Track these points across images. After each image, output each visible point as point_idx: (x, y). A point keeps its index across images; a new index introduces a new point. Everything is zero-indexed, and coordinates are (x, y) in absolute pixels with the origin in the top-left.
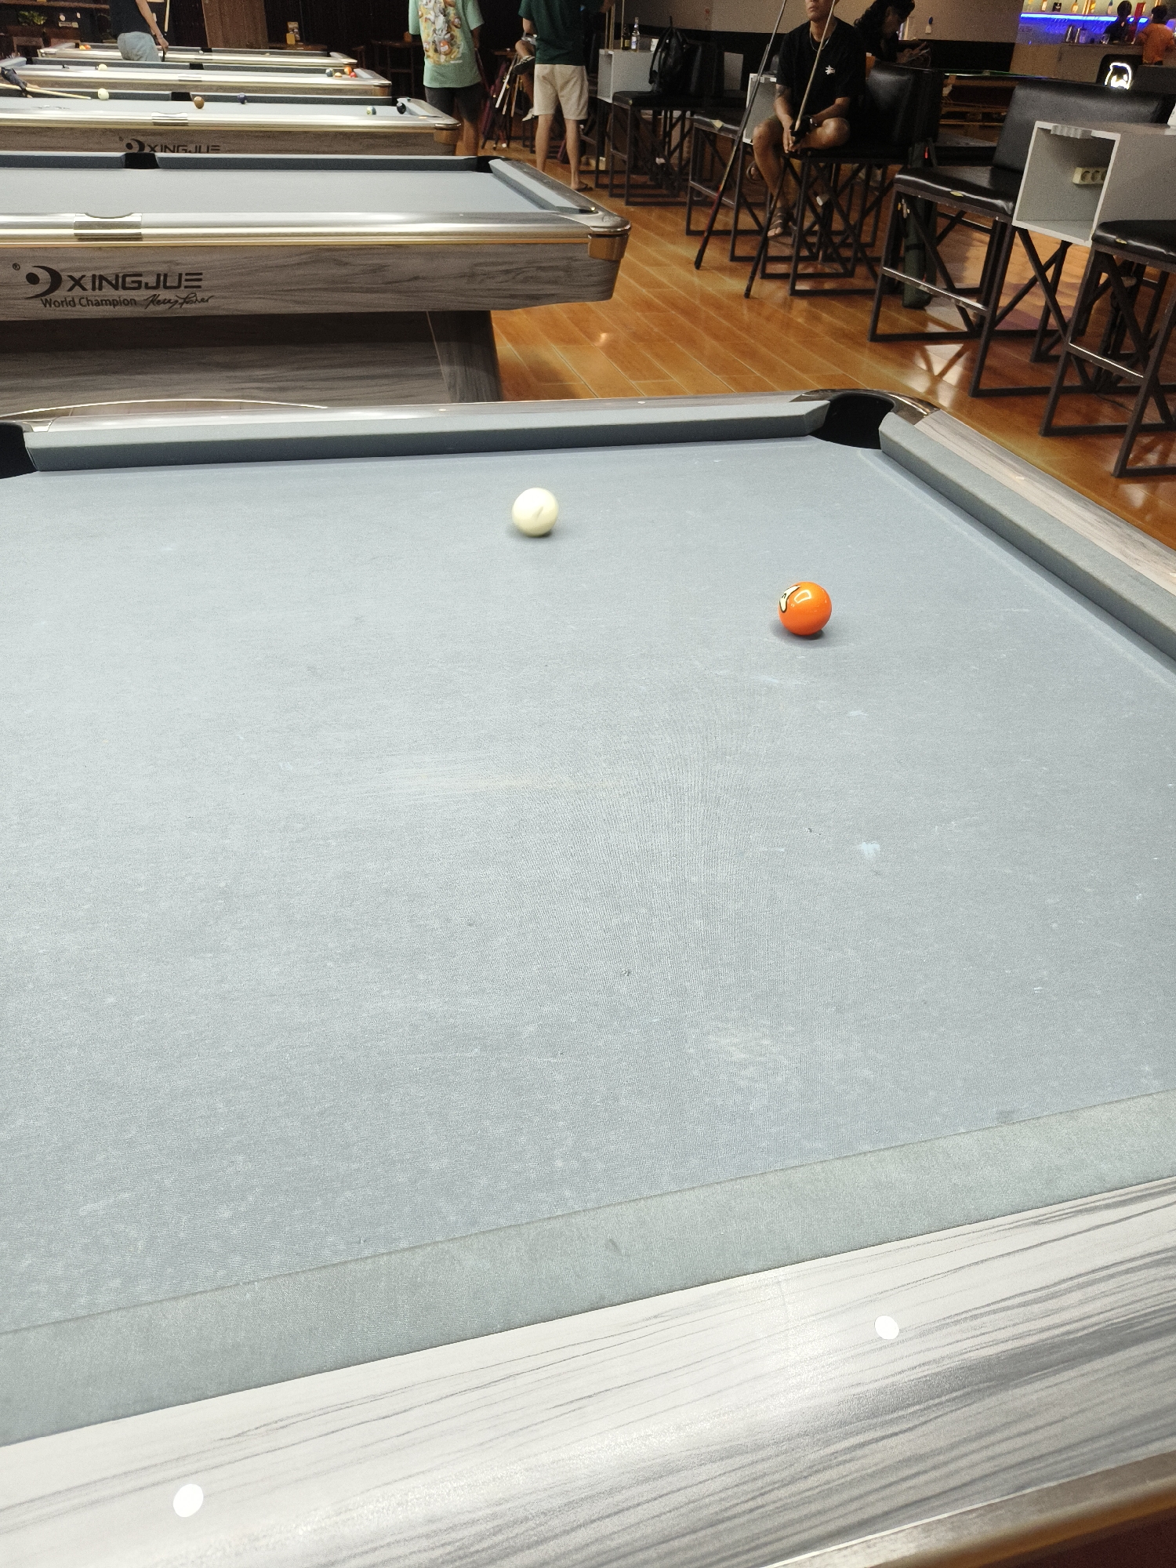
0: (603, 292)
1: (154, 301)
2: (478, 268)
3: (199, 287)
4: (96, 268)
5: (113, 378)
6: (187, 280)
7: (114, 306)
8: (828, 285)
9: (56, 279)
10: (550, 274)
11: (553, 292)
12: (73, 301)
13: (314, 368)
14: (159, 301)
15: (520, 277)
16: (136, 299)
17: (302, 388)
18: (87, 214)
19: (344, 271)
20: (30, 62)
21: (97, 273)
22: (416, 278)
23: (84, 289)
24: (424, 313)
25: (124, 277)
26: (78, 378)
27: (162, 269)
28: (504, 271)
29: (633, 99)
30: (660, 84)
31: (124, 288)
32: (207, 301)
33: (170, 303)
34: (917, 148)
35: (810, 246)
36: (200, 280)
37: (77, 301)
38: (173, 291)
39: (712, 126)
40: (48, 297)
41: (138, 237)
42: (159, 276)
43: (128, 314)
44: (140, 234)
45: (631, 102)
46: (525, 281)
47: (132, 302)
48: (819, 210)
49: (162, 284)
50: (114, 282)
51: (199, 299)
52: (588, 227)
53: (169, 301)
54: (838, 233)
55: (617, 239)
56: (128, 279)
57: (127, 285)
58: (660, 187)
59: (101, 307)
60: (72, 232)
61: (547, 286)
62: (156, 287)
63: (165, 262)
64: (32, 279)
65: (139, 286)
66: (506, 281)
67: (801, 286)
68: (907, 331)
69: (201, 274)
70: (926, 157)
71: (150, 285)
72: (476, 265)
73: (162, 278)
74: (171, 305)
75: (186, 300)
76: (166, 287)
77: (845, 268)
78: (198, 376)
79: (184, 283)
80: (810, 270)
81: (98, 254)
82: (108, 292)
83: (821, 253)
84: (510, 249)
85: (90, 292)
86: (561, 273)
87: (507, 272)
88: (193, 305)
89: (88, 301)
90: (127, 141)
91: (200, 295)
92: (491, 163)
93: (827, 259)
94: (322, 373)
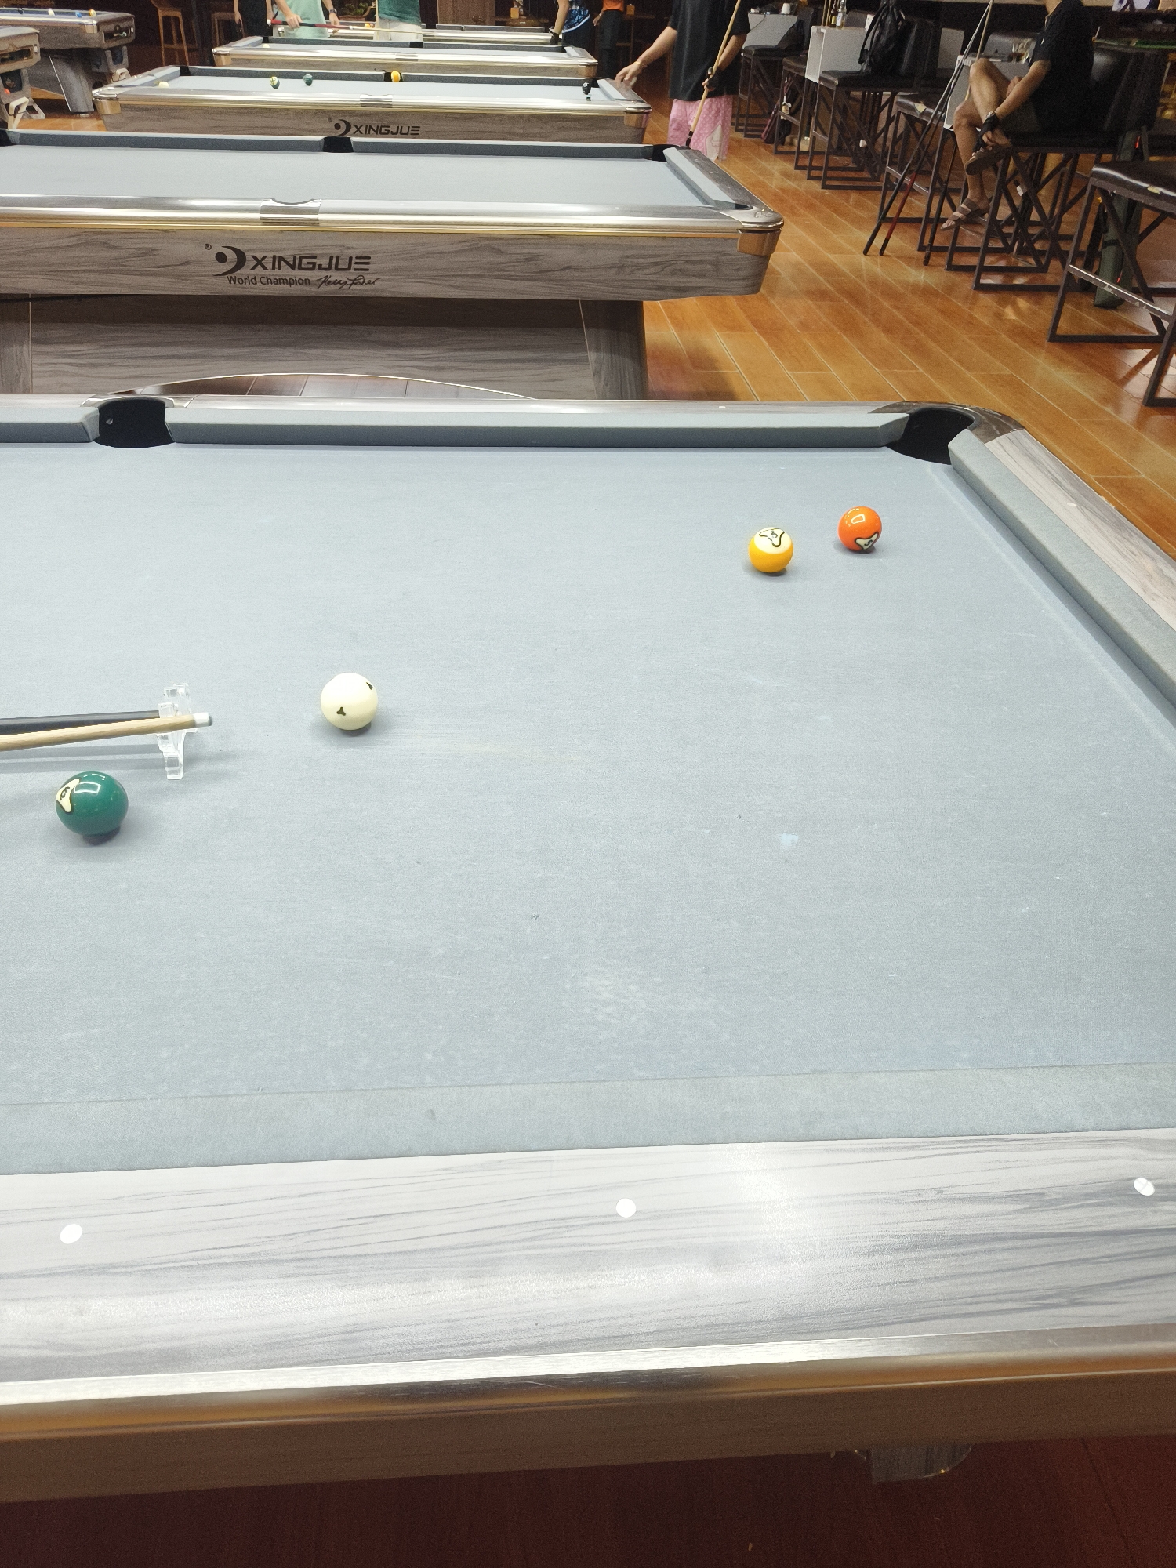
0: (751, 286)
1: (326, 281)
2: (628, 260)
3: (368, 270)
4: (276, 250)
5: (288, 351)
6: (356, 263)
7: (291, 284)
8: (1020, 281)
9: (241, 257)
10: (698, 267)
11: (701, 285)
12: (255, 279)
13: (471, 349)
14: (330, 281)
15: (669, 269)
16: (310, 279)
17: (457, 369)
18: (274, 200)
19: (501, 259)
20: (266, 41)
21: (278, 254)
22: (568, 268)
23: (265, 268)
24: (577, 301)
25: (301, 258)
26: (253, 349)
27: (335, 252)
28: (654, 263)
29: (839, 80)
30: (870, 64)
31: (300, 268)
32: (374, 283)
33: (342, 284)
34: (1129, 137)
35: (1004, 237)
36: (368, 263)
37: (258, 279)
38: (343, 273)
39: (914, 109)
40: (233, 275)
41: (315, 222)
42: (331, 258)
43: (299, 293)
44: (317, 220)
45: (837, 82)
46: (673, 273)
47: (307, 282)
48: (1018, 203)
49: (333, 266)
50: (292, 263)
51: (366, 281)
52: (740, 223)
53: (339, 282)
54: (1035, 224)
55: (769, 234)
56: (305, 261)
57: (303, 266)
58: (861, 170)
59: (282, 285)
60: (257, 216)
61: (693, 279)
62: (329, 269)
63: (336, 246)
64: (221, 258)
65: (313, 267)
66: (655, 274)
67: (988, 280)
68: (1092, 333)
69: (369, 258)
70: (1137, 147)
71: (323, 267)
72: (628, 257)
73: (334, 261)
74: (339, 286)
75: (354, 282)
76: (337, 269)
77: (1038, 261)
78: (365, 352)
79: (354, 266)
80: (1002, 263)
81: (280, 237)
82: (286, 272)
83: (1017, 244)
84: (662, 243)
85: (269, 272)
86: (709, 266)
87: (656, 264)
88: (364, 287)
89: (267, 280)
90: (336, 121)
91: (367, 278)
92: (666, 152)
93: (1022, 252)
94: (479, 355)
